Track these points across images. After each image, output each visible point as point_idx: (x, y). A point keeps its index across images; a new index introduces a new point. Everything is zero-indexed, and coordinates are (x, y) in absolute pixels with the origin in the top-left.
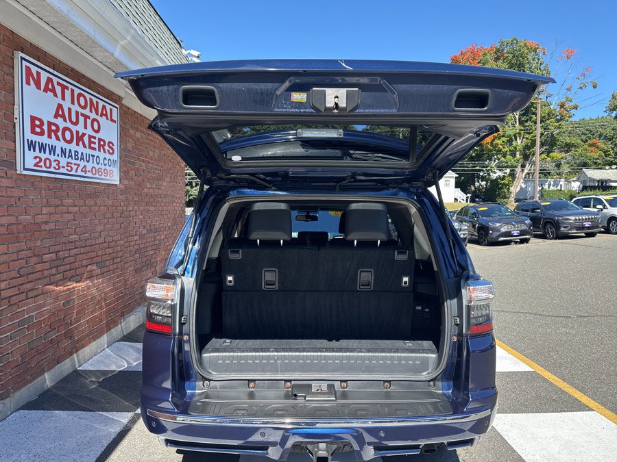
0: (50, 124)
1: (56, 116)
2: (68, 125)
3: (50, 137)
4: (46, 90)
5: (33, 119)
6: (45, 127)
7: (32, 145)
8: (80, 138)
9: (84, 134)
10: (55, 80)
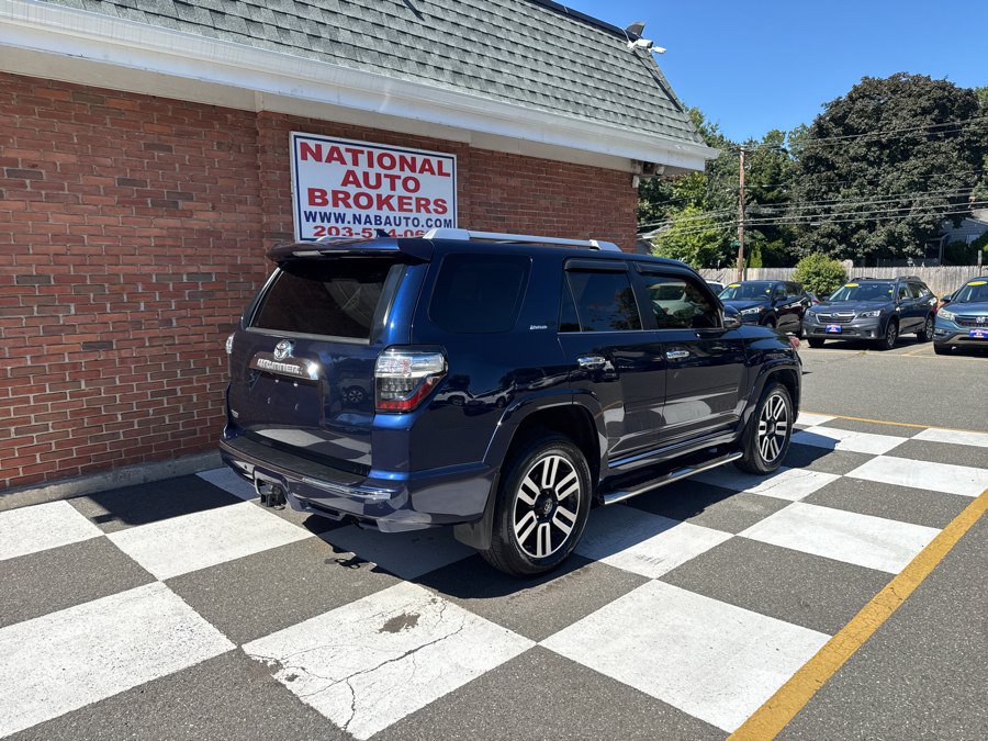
0: (335, 193)
1: (345, 182)
2: (364, 189)
3: (336, 204)
4: (329, 159)
5: (311, 192)
6: (329, 197)
7: (310, 216)
8: (383, 202)
9: (390, 197)
10: (342, 148)
